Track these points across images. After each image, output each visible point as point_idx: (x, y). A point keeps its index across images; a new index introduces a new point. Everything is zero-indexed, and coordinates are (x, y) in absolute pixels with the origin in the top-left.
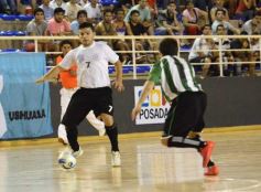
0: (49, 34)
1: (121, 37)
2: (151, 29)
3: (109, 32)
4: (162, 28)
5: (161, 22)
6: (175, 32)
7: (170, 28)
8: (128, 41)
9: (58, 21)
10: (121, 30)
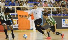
9: (45, 4)
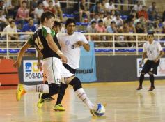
0: (95, 32)
1: (131, 34)
2: (145, 31)
3: (125, 32)
4: (151, 30)
5: (151, 27)
6: (157, 32)
7: (155, 30)
8: (135, 36)
10: (131, 31)
